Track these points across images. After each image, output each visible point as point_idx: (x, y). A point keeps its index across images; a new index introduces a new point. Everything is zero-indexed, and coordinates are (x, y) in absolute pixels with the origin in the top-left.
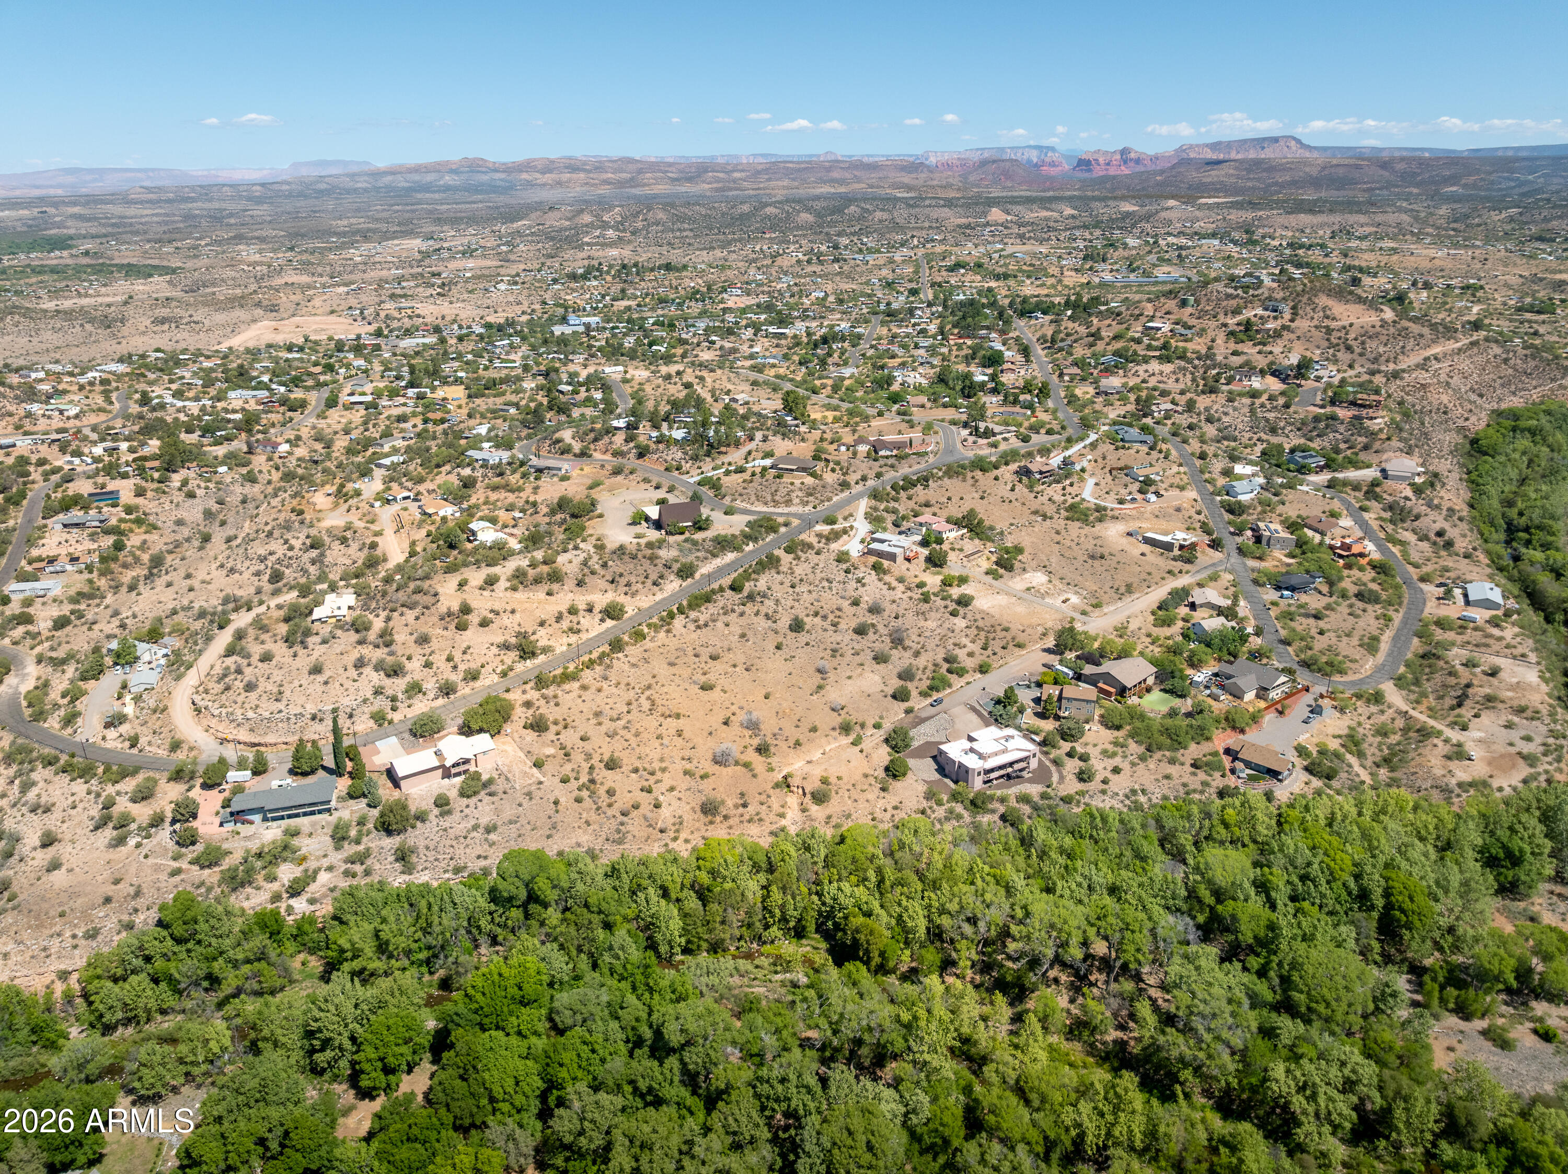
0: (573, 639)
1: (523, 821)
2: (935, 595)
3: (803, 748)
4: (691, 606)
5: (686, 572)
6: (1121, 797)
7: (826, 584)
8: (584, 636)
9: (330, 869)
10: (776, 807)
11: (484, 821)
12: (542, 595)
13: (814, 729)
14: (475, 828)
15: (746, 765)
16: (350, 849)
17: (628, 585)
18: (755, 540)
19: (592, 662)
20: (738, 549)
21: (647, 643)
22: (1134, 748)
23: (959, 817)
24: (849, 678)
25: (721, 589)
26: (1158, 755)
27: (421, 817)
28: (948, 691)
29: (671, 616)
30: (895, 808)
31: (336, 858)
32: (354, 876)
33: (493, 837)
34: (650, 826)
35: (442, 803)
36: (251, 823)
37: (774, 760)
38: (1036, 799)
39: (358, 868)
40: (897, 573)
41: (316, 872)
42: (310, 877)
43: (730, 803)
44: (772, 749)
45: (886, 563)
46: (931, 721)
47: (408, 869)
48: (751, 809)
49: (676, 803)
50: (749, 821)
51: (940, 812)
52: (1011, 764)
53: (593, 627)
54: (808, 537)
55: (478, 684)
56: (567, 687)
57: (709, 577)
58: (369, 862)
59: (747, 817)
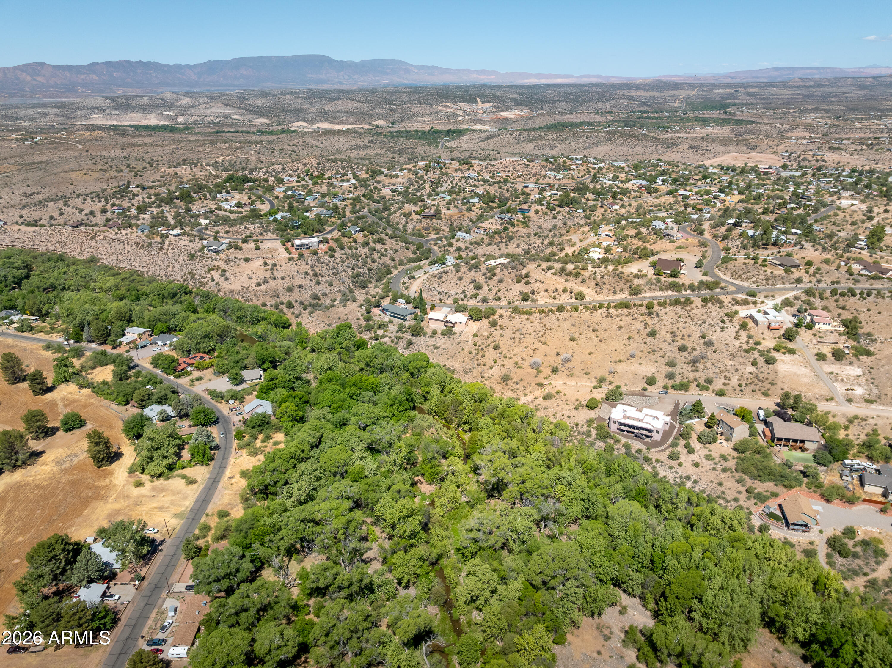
0: (551, 301)
1: (447, 350)
2: (759, 351)
3: (570, 378)
4: (615, 307)
5: (635, 291)
6: (677, 476)
7: (700, 322)
8: (556, 301)
9: (390, 337)
10: (527, 391)
11: (438, 345)
12: (563, 280)
13: (586, 374)
14: (434, 345)
15: (540, 372)
16: (400, 334)
17: (602, 289)
18: (693, 290)
19: (543, 311)
20: (679, 291)
21: (576, 314)
22: (731, 464)
23: (590, 436)
24: (640, 364)
25: (641, 305)
26: (737, 475)
27: (425, 334)
28: (683, 392)
29: (601, 307)
30: (569, 417)
31: (395, 334)
32: (393, 342)
33: (435, 351)
34: (481, 373)
35: (434, 333)
36: (386, 314)
37: (553, 376)
38: (633, 451)
39: (396, 340)
40: (752, 332)
42: (383, 337)
43: (514, 380)
44: (560, 372)
45: (751, 324)
46: (645, 398)
47: (406, 348)
48: (517, 386)
49: (497, 370)
50: (512, 390)
51: (585, 429)
52: (642, 429)
53: (565, 299)
54: (726, 299)
55: (497, 303)
56: (522, 316)
57: (645, 298)
58: (400, 340)
59: (513, 388)
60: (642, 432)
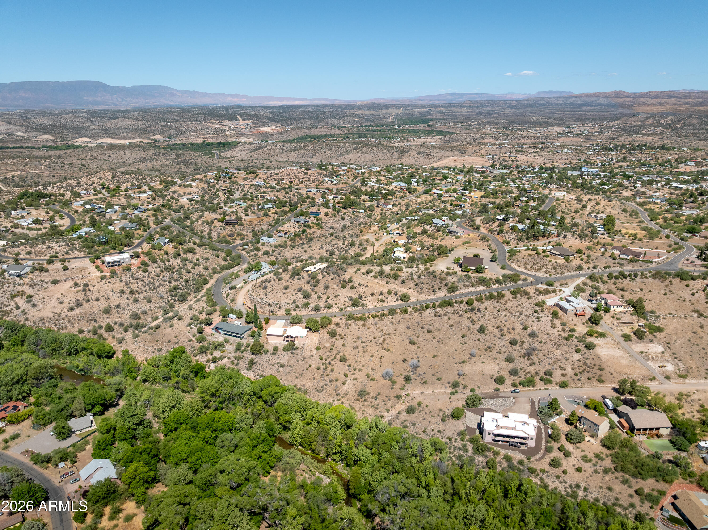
0: (379, 304)
1: (294, 368)
2: (576, 338)
3: (425, 386)
4: (440, 306)
5: (452, 289)
6: (567, 485)
7: (518, 314)
8: (385, 304)
9: (229, 358)
10: (388, 406)
11: (282, 362)
12: (384, 283)
13: (439, 379)
14: (278, 363)
15: (394, 383)
16: (239, 354)
17: (422, 288)
18: (500, 284)
19: (376, 316)
20: (489, 285)
21: (407, 316)
22: (608, 463)
23: (466, 451)
24: (483, 363)
25: (462, 302)
26: (619, 474)
27: (266, 352)
28: (531, 388)
29: (427, 307)
30: (439, 431)
31: (233, 355)
32: (233, 364)
33: (281, 369)
34: (335, 390)
35: (276, 349)
36: (220, 333)
37: (408, 385)
38: (515, 462)
39: (236, 361)
40: (564, 320)
41: (224, 357)
42: (221, 358)
43: (371, 395)
44: (413, 381)
45: (561, 313)
46: (502, 400)
47: (249, 369)
48: (377, 402)
49: (351, 385)
50: (373, 406)
51: (459, 444)
52: (515, 437)
53: (392, 302)
54: (531, 290)
55: (330, 310)
56: (358, 322)
57: (462, 295)
58: (240, 361)
59: (373, 404)
60: (517, 440)
